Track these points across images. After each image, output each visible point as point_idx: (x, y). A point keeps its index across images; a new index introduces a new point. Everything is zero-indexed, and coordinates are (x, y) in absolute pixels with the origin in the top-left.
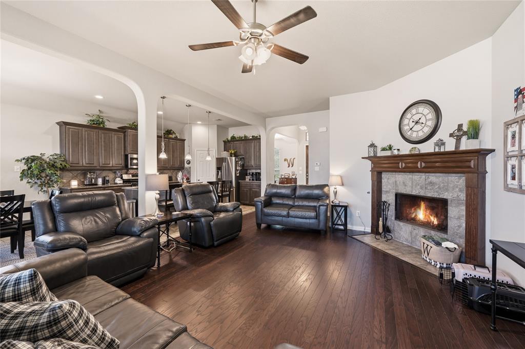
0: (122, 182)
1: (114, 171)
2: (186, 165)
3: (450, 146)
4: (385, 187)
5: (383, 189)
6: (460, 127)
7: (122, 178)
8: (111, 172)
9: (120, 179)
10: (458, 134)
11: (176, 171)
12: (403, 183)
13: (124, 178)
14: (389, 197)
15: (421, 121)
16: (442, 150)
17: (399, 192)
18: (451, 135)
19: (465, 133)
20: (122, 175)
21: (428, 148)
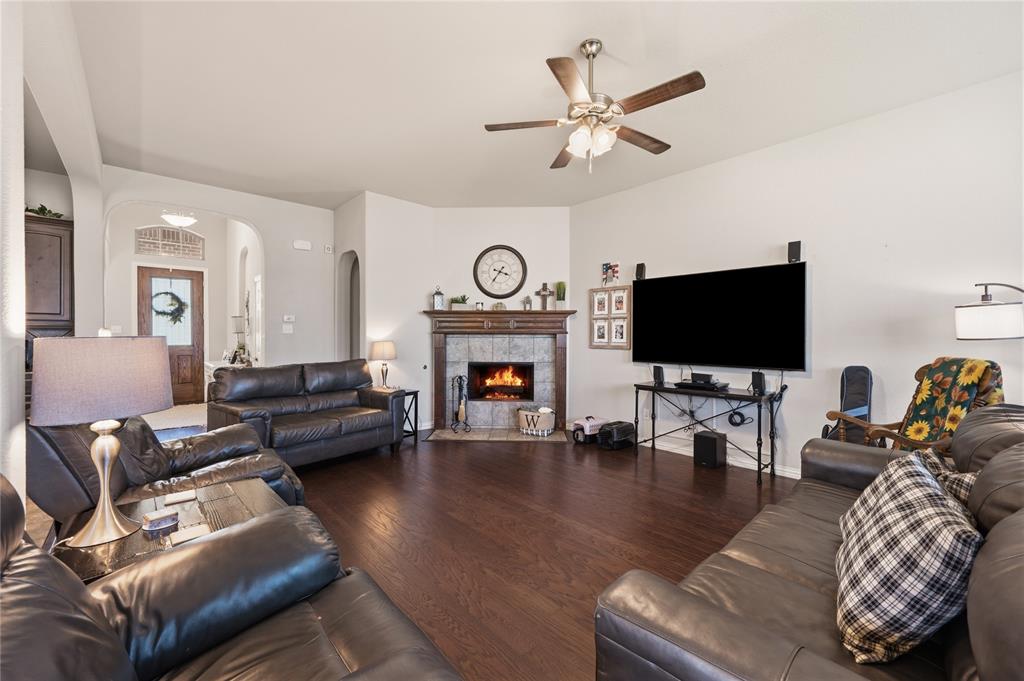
3: (536, 306)
4: (451, 356)
5: (448, 360)
6: (545, 285)
10: (543, 293)
12: (481, 348)
14: (458, 370)
15: (504, 271)
16: (528, 308)
17: (475, 360)
18: (538, 293)
19: (552, 293)
21: (513, 304)
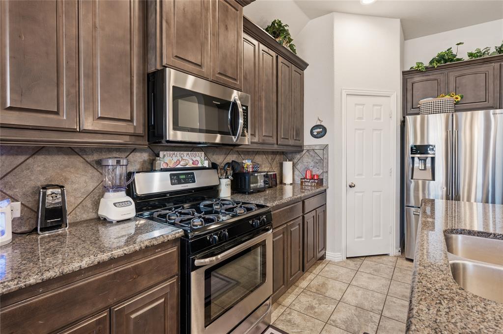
0: (130, 210)
1: (96, 157)
2: (309, 141)
7: (130, 191)
8: (77, 161)
9: (122, 196)
11: (278, 158)
13: (140, 190)
20: (130, 175)
